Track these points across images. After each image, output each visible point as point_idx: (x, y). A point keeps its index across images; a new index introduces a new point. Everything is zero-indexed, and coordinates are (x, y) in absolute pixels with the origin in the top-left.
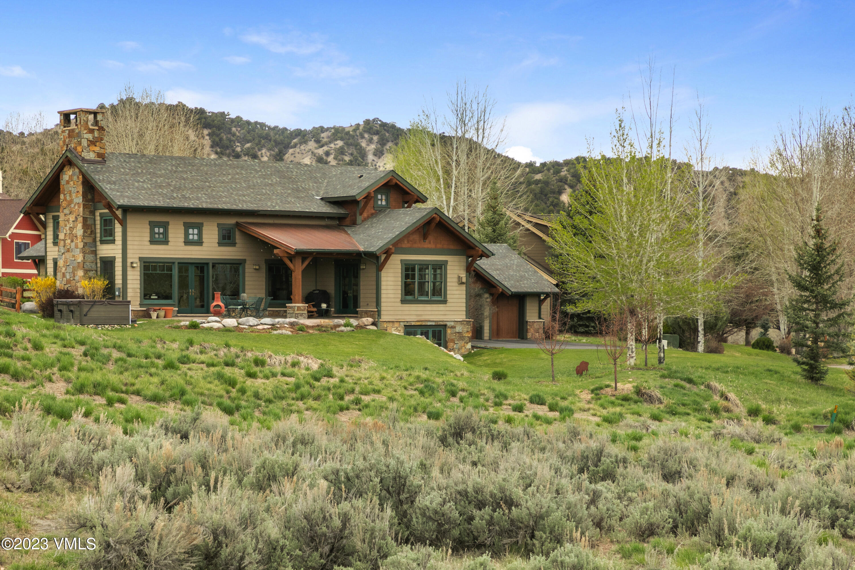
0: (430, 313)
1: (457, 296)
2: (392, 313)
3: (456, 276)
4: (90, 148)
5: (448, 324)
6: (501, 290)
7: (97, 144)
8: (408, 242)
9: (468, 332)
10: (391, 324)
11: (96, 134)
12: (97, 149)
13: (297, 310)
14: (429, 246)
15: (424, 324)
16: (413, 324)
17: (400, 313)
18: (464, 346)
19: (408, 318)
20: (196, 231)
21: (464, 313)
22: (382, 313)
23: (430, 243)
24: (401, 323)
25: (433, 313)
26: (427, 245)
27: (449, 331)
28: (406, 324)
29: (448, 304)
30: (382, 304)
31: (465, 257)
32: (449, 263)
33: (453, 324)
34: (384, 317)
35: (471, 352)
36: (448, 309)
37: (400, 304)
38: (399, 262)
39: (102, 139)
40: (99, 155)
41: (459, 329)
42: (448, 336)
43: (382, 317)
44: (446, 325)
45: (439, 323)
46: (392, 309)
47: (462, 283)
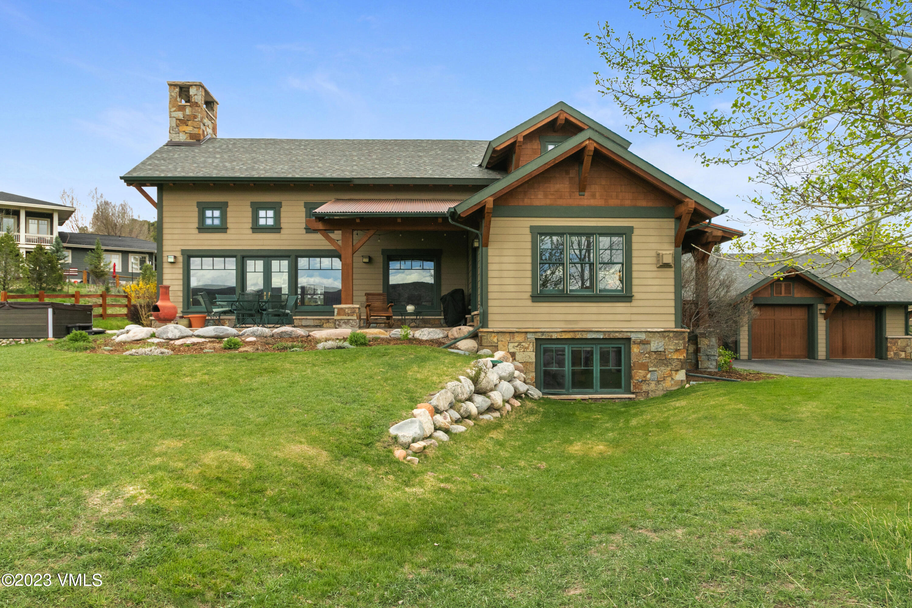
0: (594, 317)
1: (655, 289)
2: (513, 317)
3: (653, 253)
4: (180, 128)
5: (633, 336)
6: (839, 299)
7: (190, 123)
8: (546, 196)
9: (677, 350)
10: (507, 337)
11: (188, 111)
12: (189, 129)
13: (339, 314)
14: (592, 202)
15: (579, 336)
16: (555, 336)
17: (529, 317)
18: (671, 376)
19: (545, 327)
20: (271, 213)
21: (673, 318)
22: (490, 317)
23: (593, 196)
24: (529, 336)
25: (602, 317)
26: (586, 201)
27: (635, 349)
28: (539, 336)
29: (634, 303)
30: (490, 303)
31: (673, 220)
32: (636, 232)
33: (643, 336)
34: (493, 326)
35: (683, 387)
36: (635, 310)
37: (529, 303)
38: (528, 231)
39: (195, 117)
40: (192, 136)
41: (656, 345)
42: (634, 359)
43: (490, 324)
44: (629, 339)
45: (612, 336)
46: (512, 310)
47: (666, 266)
